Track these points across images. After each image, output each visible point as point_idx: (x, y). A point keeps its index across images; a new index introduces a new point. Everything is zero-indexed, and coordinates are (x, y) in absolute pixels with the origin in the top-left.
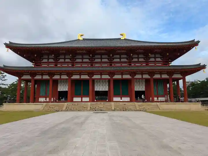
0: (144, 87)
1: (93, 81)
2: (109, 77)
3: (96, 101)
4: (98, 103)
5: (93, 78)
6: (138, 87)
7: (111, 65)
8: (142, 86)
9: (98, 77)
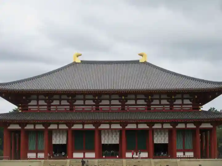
0: (167, 139)
1: (100, 131)
2: (121, 127)
3: (105, 158)
4: (107, 160)
5: (99, 127)
6: (160, 138)
8: (164, 136)
9: (107, 126)
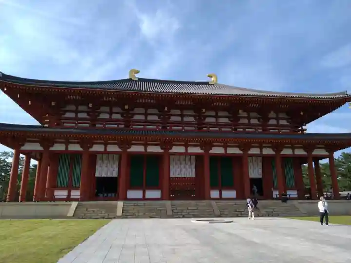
7: (200, 129)
